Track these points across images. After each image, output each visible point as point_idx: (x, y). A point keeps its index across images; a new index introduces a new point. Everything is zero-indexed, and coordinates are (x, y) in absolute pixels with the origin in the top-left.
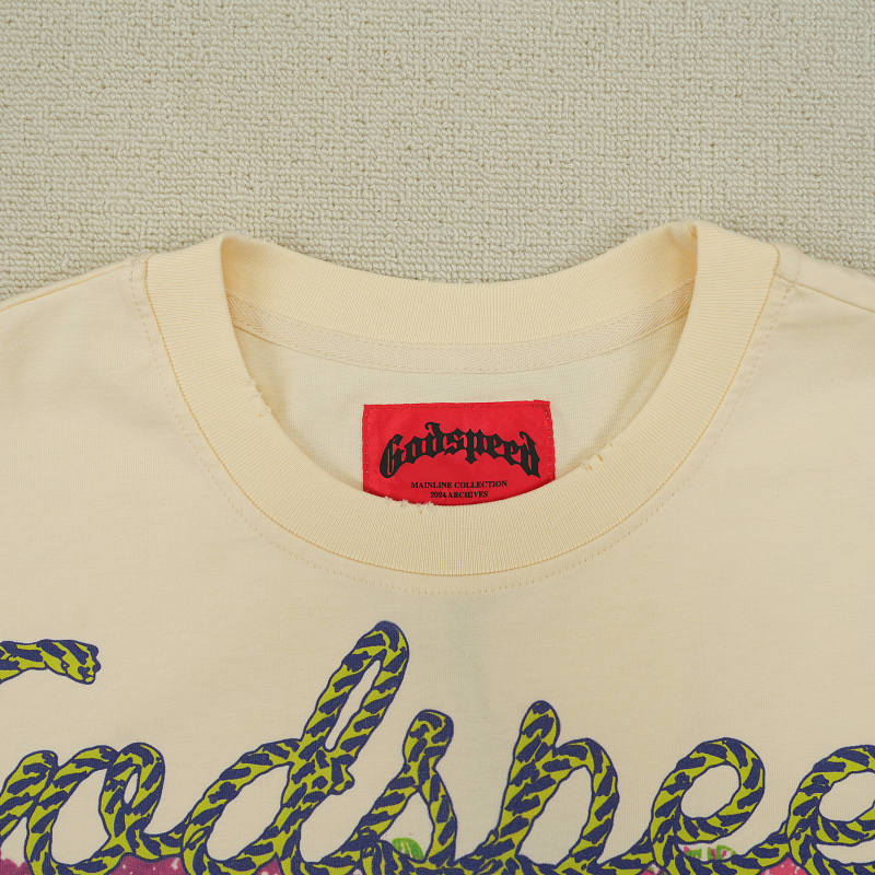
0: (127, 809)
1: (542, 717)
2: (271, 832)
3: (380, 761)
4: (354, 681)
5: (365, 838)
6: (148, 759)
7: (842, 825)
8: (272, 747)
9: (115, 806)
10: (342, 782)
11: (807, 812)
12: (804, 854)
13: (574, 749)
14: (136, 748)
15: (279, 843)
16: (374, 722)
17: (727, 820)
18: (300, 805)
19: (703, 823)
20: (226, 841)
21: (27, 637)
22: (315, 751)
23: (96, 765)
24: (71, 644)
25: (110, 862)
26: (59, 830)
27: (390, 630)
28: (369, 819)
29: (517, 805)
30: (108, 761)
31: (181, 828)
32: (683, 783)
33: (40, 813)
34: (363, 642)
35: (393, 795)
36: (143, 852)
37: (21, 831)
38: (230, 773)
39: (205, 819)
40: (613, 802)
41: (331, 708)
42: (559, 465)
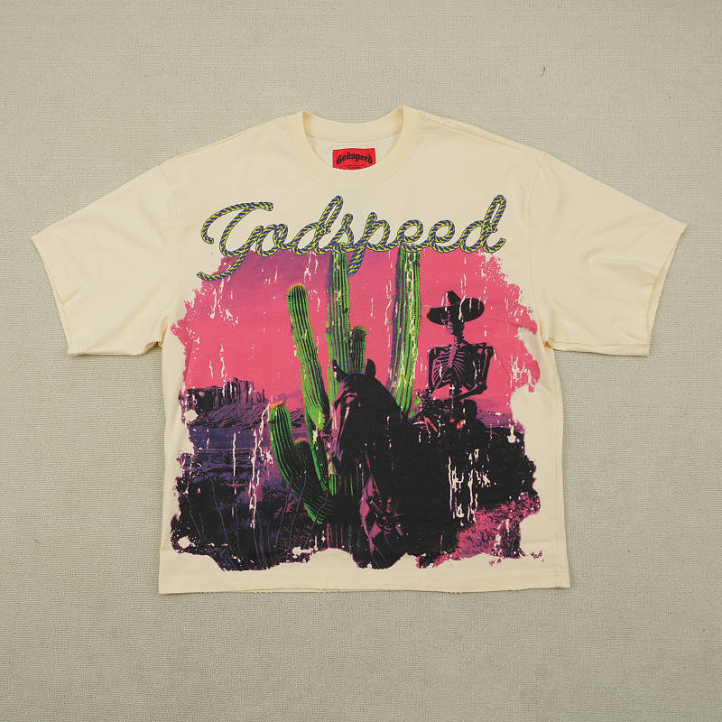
0: (279, 239)
1: (373, 215)
2: (312, 243)
3: (337, 226)
4: (331, 209)
5: (333, 242)
6: (284, 227)
7: (441, 238)
8: (312, 224)
9: (276, 238)
10: (328, 231)
11: (433, 235)
12: (433, 245)
13: (380, 222)
14: (281, 225)
15: (314, 245)
16: (335, 218)
17: (415, 238)
18: (318, 237)
19: (409, 238)
20: (301, 245)
21: (257, 202)
22: (322, 225)
23: (272, 229)
24: (267, 203)
25: (275, 250)
26: (263, 244)
27: (339, 197)
28: (334, 239)
29: (367, 233)
30: (275, 228)
31: (292, 242)
32: (405, 229)
33: (259, 240)
34: (333, 200)
35: (340, 233)
36: (283, 248)
37: (255, 244)
38: (303, 230)
39: (297, 241)
40: (389, 232)
41: (326, 215)
42: (377, 161)
